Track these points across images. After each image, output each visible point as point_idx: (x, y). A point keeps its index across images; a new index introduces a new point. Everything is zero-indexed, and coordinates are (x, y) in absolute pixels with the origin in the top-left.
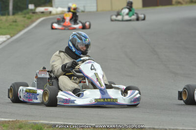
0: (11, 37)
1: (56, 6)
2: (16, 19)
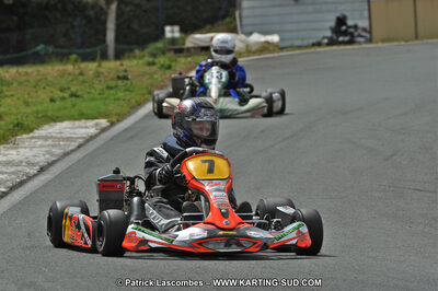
0: (112, 124)
2: (126, 71)
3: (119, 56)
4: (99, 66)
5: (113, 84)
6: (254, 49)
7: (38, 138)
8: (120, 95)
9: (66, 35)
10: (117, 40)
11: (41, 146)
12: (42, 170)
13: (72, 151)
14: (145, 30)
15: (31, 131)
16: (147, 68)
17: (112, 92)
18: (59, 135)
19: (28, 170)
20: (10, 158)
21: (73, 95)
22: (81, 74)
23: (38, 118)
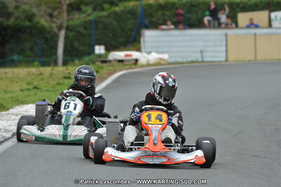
1: (148, 50)
2: (69, 73)
3: (65, 63)
4: (53, 70)
5: (61, 81)
6: (152, 62)
9: (31, 49)
10: (65, 53)
12: (14, 135)
14: (82, 48)
15: (8, 109)
17: (61, 87)
21: (35, 88)
22: (41, 74)
23: (12, 101)
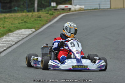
0: (36, 30)
2: (40, 15)
3: (38, 11)
4: (33, 14)
5: (36, 19)
6: (77, 10)
7: (15, 34)
8: (39, 22)
9: (23, 5)
10: (38, 6)
11: (16, 36)
12: (16, 43)
13: (25, 38)
14: (46, 4)
15: (13, 32)
16: (46, 15)
17: (36, 21)
18: (21, 33)
19: (12, 43)
20: (7, 39)
21: (25, 22)
22: (27, 16)
23: (15, 28)
